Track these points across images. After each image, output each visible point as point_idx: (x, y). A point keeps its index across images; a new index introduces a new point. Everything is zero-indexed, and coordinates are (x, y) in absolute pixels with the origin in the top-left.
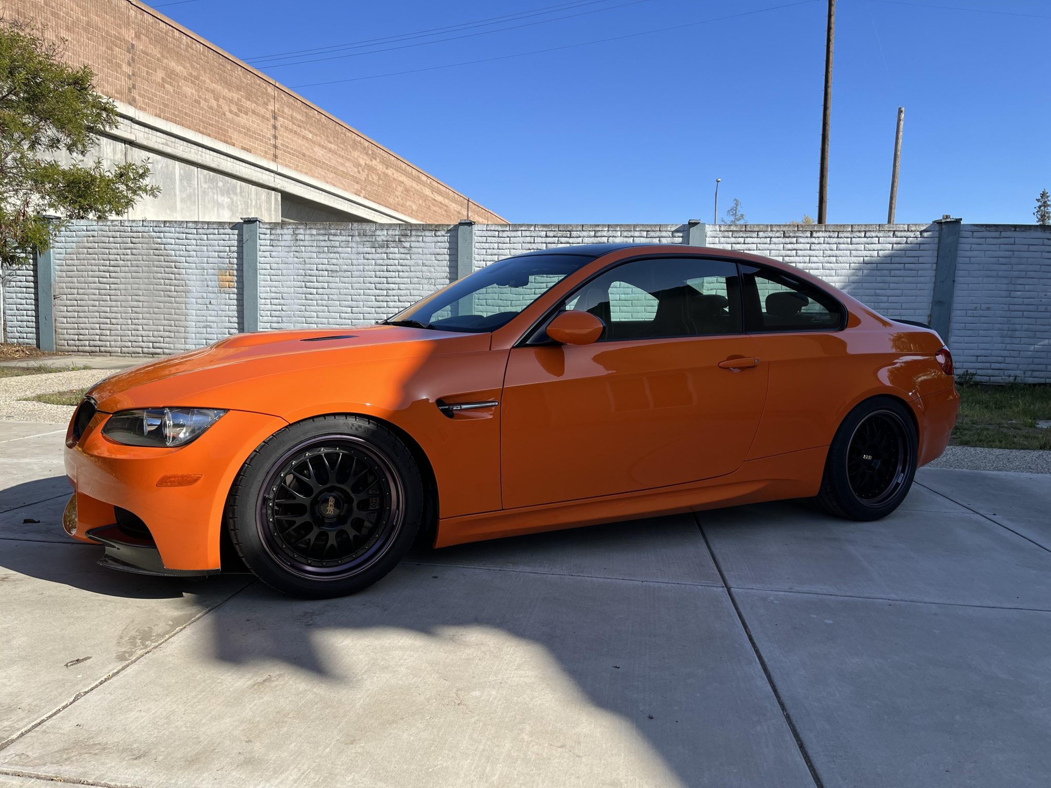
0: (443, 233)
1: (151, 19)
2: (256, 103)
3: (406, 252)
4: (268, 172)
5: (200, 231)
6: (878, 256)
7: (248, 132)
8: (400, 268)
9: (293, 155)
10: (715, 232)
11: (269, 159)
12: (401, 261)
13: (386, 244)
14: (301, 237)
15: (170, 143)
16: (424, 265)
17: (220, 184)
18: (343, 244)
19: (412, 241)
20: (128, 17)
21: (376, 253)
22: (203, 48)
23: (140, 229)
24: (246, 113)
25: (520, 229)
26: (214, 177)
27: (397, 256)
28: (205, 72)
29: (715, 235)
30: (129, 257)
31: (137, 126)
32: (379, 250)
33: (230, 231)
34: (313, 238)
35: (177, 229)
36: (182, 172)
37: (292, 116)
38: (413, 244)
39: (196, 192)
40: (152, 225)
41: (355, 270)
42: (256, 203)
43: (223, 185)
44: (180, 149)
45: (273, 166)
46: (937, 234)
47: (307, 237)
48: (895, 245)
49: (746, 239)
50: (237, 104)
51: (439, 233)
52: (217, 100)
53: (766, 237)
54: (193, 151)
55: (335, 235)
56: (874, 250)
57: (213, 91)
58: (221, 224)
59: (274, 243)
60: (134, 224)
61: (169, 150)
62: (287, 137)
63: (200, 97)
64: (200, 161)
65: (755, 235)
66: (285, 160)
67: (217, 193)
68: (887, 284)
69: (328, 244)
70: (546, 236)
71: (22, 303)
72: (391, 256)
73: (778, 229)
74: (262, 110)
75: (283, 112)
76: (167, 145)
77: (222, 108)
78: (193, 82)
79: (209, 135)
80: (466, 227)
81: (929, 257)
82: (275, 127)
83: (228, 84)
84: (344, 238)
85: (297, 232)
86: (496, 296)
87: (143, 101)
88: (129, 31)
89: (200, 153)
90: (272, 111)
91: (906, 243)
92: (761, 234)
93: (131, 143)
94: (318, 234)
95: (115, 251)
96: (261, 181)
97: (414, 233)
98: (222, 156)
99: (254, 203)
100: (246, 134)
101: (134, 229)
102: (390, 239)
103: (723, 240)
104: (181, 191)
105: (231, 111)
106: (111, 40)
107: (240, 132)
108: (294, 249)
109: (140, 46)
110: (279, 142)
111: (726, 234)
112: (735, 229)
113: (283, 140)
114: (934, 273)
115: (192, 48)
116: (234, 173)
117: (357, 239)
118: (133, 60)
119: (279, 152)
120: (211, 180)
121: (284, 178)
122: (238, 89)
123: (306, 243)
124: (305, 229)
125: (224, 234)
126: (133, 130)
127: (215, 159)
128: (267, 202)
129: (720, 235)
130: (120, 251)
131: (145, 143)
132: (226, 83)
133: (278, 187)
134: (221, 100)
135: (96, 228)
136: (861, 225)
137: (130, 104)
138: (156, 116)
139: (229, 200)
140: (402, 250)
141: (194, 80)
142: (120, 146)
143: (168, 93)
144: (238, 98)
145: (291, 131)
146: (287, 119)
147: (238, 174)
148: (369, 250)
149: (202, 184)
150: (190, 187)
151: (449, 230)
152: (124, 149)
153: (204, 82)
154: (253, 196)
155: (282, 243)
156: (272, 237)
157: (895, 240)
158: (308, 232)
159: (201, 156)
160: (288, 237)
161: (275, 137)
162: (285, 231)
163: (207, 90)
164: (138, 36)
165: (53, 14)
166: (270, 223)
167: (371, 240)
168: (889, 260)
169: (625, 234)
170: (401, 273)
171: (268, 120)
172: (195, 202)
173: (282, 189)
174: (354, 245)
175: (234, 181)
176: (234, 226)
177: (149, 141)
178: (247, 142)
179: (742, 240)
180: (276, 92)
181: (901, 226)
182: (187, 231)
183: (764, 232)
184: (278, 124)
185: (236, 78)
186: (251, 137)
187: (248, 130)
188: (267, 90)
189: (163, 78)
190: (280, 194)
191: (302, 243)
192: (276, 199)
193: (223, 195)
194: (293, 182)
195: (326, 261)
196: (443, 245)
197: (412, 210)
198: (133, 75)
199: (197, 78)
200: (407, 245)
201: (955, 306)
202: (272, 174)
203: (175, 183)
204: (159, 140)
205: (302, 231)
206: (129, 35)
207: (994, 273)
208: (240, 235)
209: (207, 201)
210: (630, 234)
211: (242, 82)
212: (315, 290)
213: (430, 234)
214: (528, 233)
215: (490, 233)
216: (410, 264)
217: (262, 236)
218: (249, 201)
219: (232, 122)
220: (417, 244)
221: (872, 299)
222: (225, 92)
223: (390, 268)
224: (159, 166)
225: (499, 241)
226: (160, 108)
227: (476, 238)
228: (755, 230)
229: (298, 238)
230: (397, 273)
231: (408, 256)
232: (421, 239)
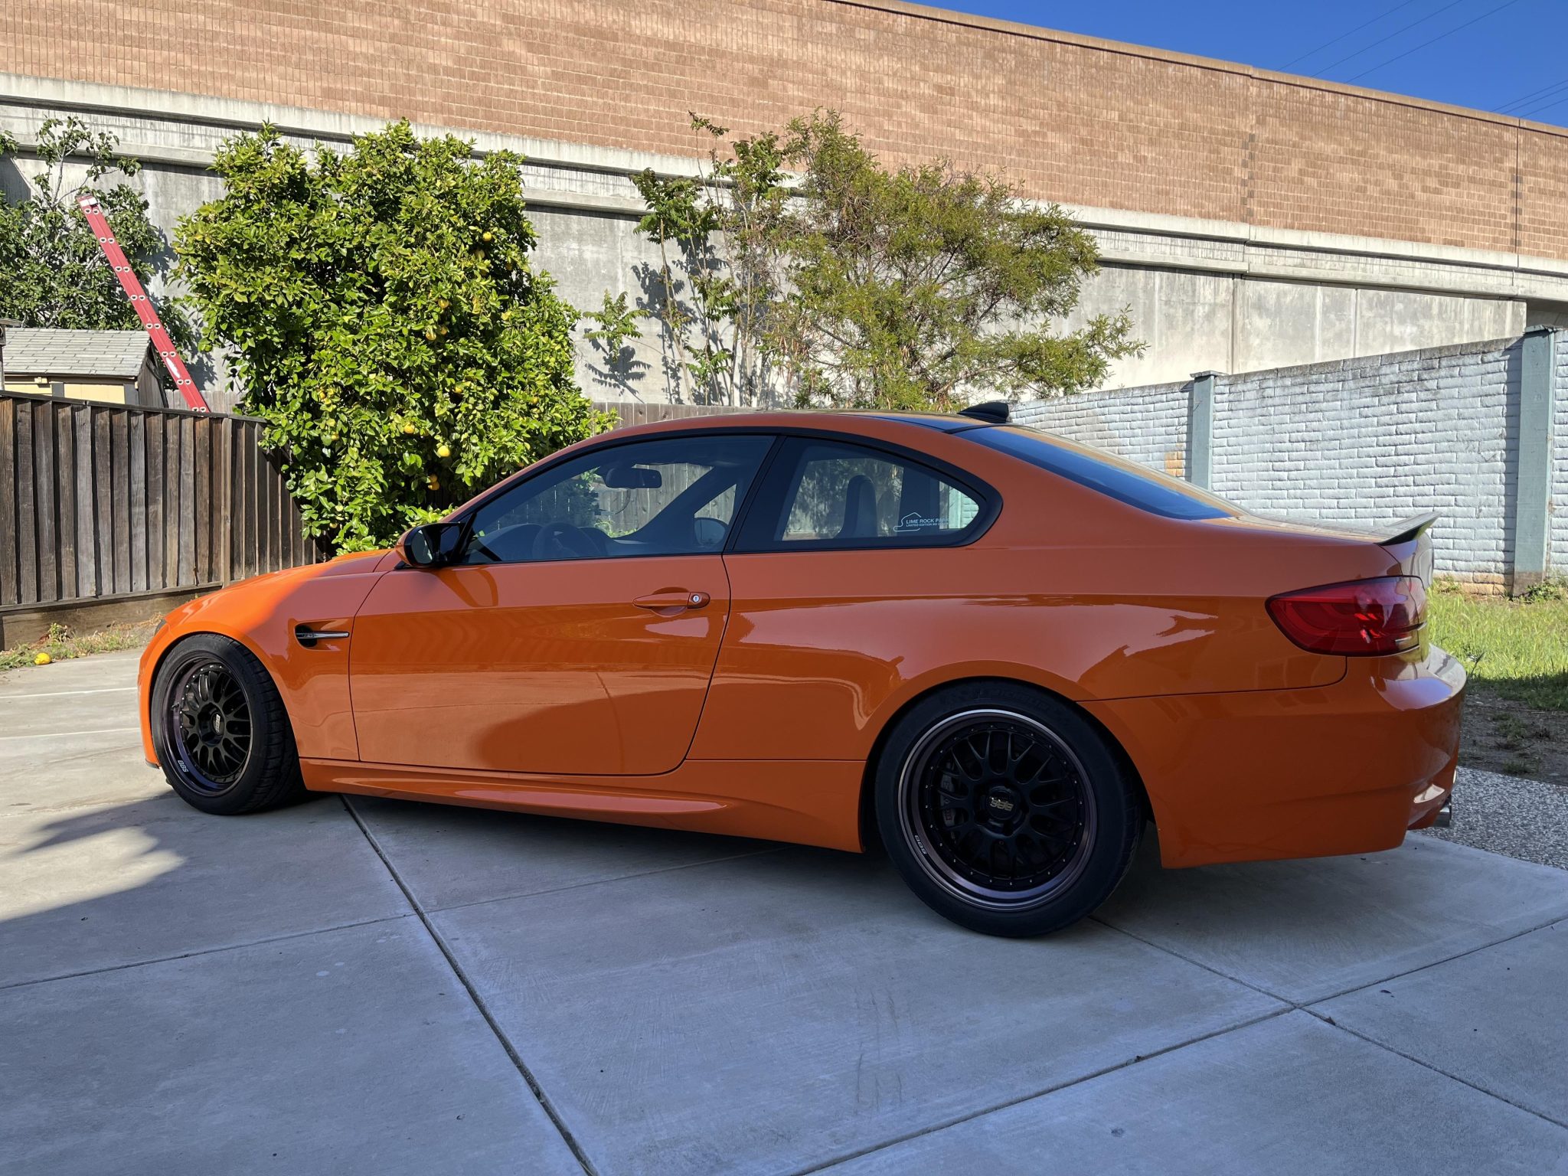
0: (1497, 355)
1: (1283, 90)
2: (1477, 164)
3: (1431, 397)
4: (1498, 272)
5: (1147, 399)
7: (1459, 214)
8: (1418, 426)
9: (1555, 233)
11: (1503, 250)
12: (1421, 414)
13: (1396, 388)
14: (1269, 392)
15: (1308, 263)
16: (1461, 417)
17: (1399, 307)
18: (1329, 396)
19: (1443, 378)
20: (1246, 99)
21: (1381, 405)
22: (1377, 106)
24: (1457, 185)
26: (1387, 298)
27: (1415, 406)
28: (1378, 140)
31: (1253, 250)
32: (1385, 400)
33: (1179, 395)
34: (1286, 391)
36: (1327, 300)
37: (1555, 170)
38: (1442, 382)
39: (1353, 327)
41: (1345, 436)
42: (1472, 325)
43: (1405, 307)
44: (1327, 268)
45: (1509, 260)
47: (1278, 391)
50: (1438, 175)
51: (1489, 357)
52: (1398, 177)
54: (1349, 265)
55: (1318, 383)
57: (1391, 167)
58: (1170, 386)
59: (1234, 406)
61: (1304, 273)
62: (1544, 206)
63: (1366, 181)
64: (1359, 279)
66: (1537, 246)
67: (1392, 322)
69: (1307, 398)
72: (1404, 407)
74: (1490, 173)
75: (1535, 166)
76: (1303, 266)
77: (1407, 188)
78: (1354, 162)
79: (1381, 235)
80: (1538, 339)
82: (1516, 195)
83: (1422, 149)
84: (1330, 386)
85: (1264, 386)
87: (1265, 211)
88: (1247, 117)
89: (1362, 266)
90: (1511, 170)
93: (1243, 275)
94: (1293, 385)
96: (1482, 289)
97: (1444, 363)
98: (1404, 263)
99: (1466, 326)
100: (1453, 219)
101: (1080, 406)
102: (1404, 378)
104: (1323, 329)
105: (1425, 189)
106: (1216, 139)
107: (1442, 217)
108: (1259, 411)
109: (1262, 134)
110: (1525, 218)
113: (1534, 213)
115: (1355, 111)
116: (1426, 284)
117: (1351, 384)
118: (1252, 157)
119: (1523, 235)
120: (1381, 304)
121: (1533, 277)
122: (1442, 150)
123: (1277, 401)
124: (1275, 380)
125: (1173, 400)
126: (1246, 257)
127: (1391, 269)
128: (1495, 321)
131: (1263, 270)
132: (1418, 147)
133: (1520, 292)
134: (1407, 177)
137: (1244, 221)
138: (1286, 227)
139: (1415, 329)
140: (1423, 395)
141: (1355, 159)
142: (1226, 283)
143: (1308, 189)
144: (1441, 167)
145: (1552, 194)
146: (1545, 176)
147: (1433, 285)
148: (1368, 401)
149: (1364, 312)
150: (1340, 320)
151: (1509, 349)
152: (1231, 286)
153: (1377, 156)
154: (1466, 315)
155: (1244, 405)
156: (1232, 397)
158: (1279, 383)
159: (1364, 270)
160: (1251, 395)
161: (1517, 211)
162: (1249, 386)
163: (1381, 167)
164: (1261, 122)
165: (1130, 129)
166: (1229, 377)
167: (1372, 383)
170: (1419, 436)
171: (1501, 185)
172: (1348, 342)
173: (1529, 295)
174: (1345, 395)
175: (1428, 297)
176: (1186, 387)
177: (1270, 267)
178: (1455, 231)
180: (1521, 138)
182: (1133, 400)
184: (1524, 188)
185: (1438, 134)
186: (1464, 220)
187: (1460, 210)
188: (1500, 137)
189: (1300, 170)
190: (1525, 304)
191: (1270, 401)
192: (1515, 314)
193: (1402, 322)
194: (1555, 279)
195: (1303, 426)
196: (1495, 377)
198: (1251, 178)
199: (1362, 154)
200: (1432, 384)
202: (1509, 274)
203: (1314, 318)
204: (1290, 261)
205: (1271, 383)
206: (1246, 124)
208: (1191, 399)
209: (1371, 337)
211: (1449, 136)
212: (1286, 474)
213: (1472, 362)
216: (1436, 418)
217: (1219, 397)
218: (1457, 325)
219: (1428, 204)
220: (1450, 382)
222: (1418, 162)
223: (1402, 428)
224: (1289, 299)
226: (1293, 215)
227: (1559, 356)
229: (1265, 394)
230: (1413, 436)
231: (1433, 405)
232: (1456, 371)
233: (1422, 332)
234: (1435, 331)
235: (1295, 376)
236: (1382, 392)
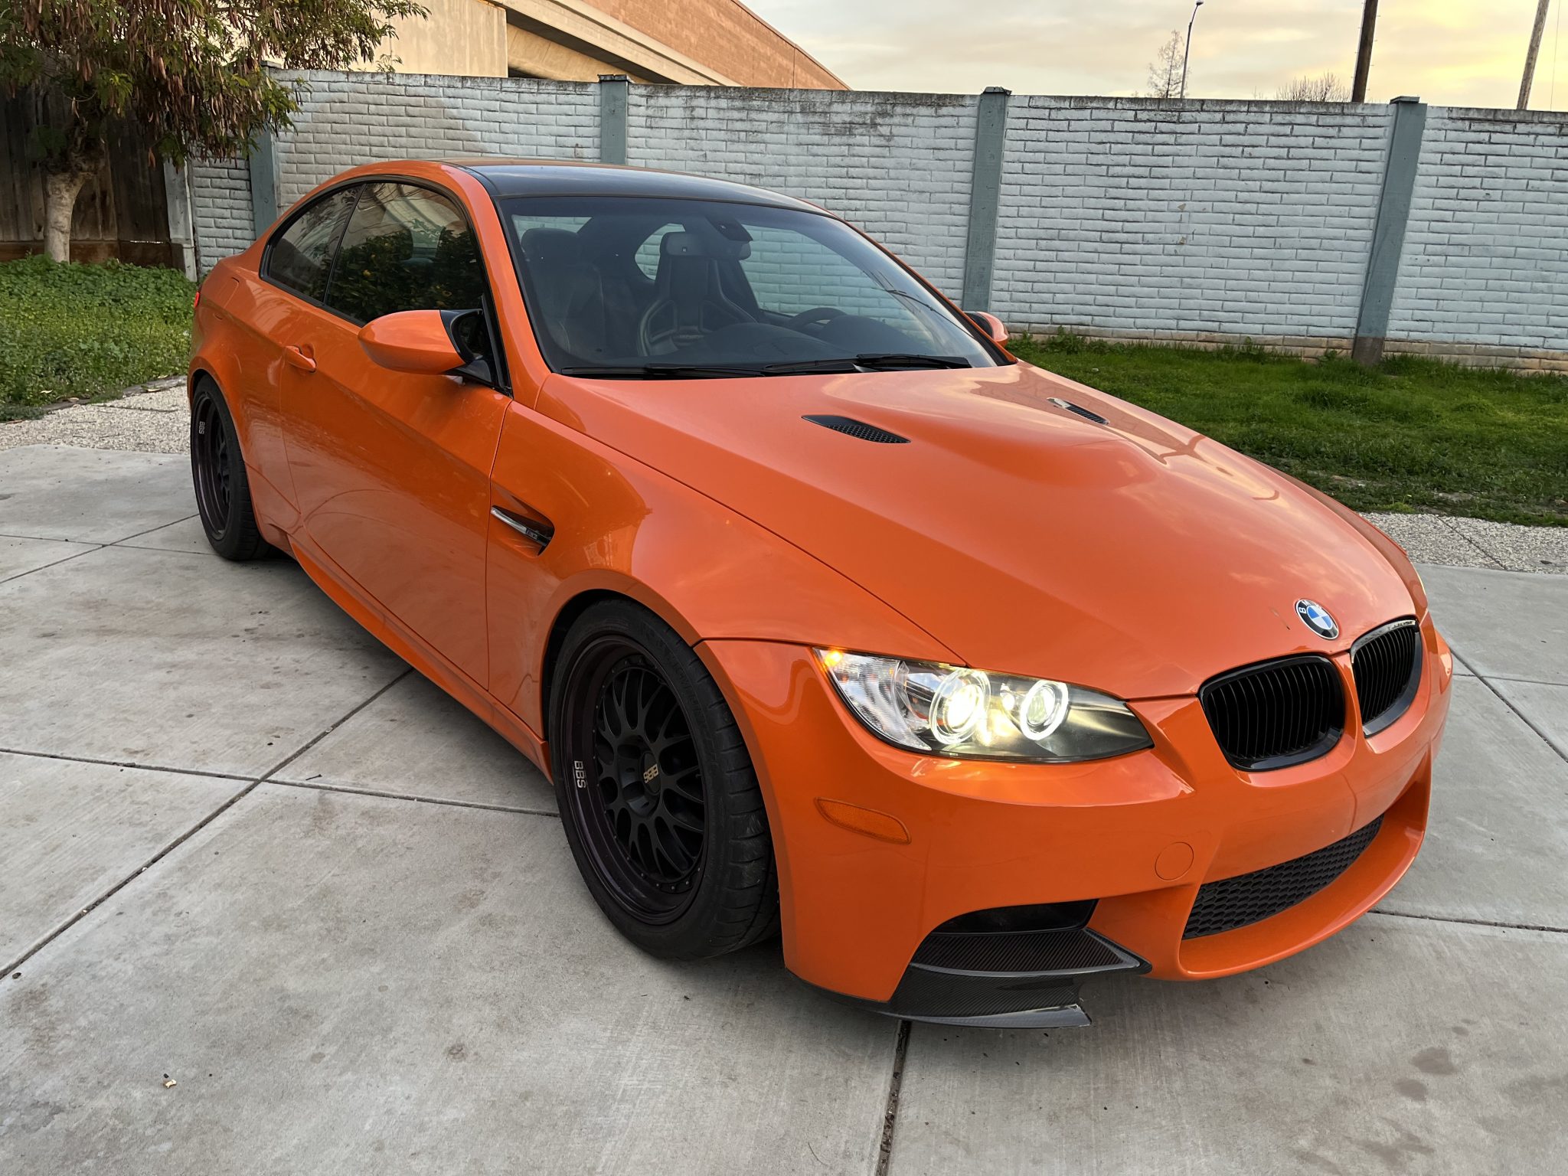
0: (956, 110)
3: (884, 143)
5: (526, 97)
8: (871, 172)
10: (1440, 121)
12: (873, 159)
13: (848, 129)
16: (912, 167)
18: (773, 127)
19: (897, 123)
21: (830, 144)
23: (421, 90)
25: (1090, 105)
27: (867, 150)
29: (1439, 126)
30: (403, 141)
32: (837, 140)
34: (722, 114)
35: (485, 92)
38: (895, 130)
40: (441, 83)
47: (712, 113)
49: (1493, 135)
53: (1528, 134)
55: (759, 110)
59: (653, 122)
60: (410, 81)
65: (1508, 128)
69: (747, 126)
70: (1136, 120)
71: (225, 216)
72: (857, 150)
73: (1552, 119)
84: (774, 116)
85: (694, 104)
86: (1034, 222)
92: (1521, 128)
94: (729, 108)
95: (379, 128)
97: (898, 110)
101: (412, 91)
102: (857, 120)
103: (1452, 135)
108: (687, 133)
111: (1460, 124)
112: (1476, 116)
117: (800, 118)
123: (709, 124)
124: (708, 99)
129: (1449, 127)
130: (388, 130)
135: (346, 86)
140: (876, 141)
148: (817, 138)
155: (669, 123)
156: (650, 112)
158: (713, 103)
160: (679, 112)
162: (674, 101)
167: (822, 120)
169: (1278, 118)
170: (871, 181)
174: (792, 128)
179: (1485, 136)
182: (503, 95)
183: (1527, 123)
190: (506, 14)
191: (701, 124)
195: (741, 156)
197: (691, 45)
200: (886, 130)
210: (1288, 118)
214: (1102, 114)
215: (1034, 113)
216: (888, 165)
217: (633, 110)
220: (903, 130)
223: (853, 171)
225: (1049, 127)
228: (1511, 118)
229: (696, 113)
230: (865, 181)
231: (886, 151)
232: (910, 120)
233: (438, 27)
234: (447, 30)
235: (732, 98)
236: (833, 131)
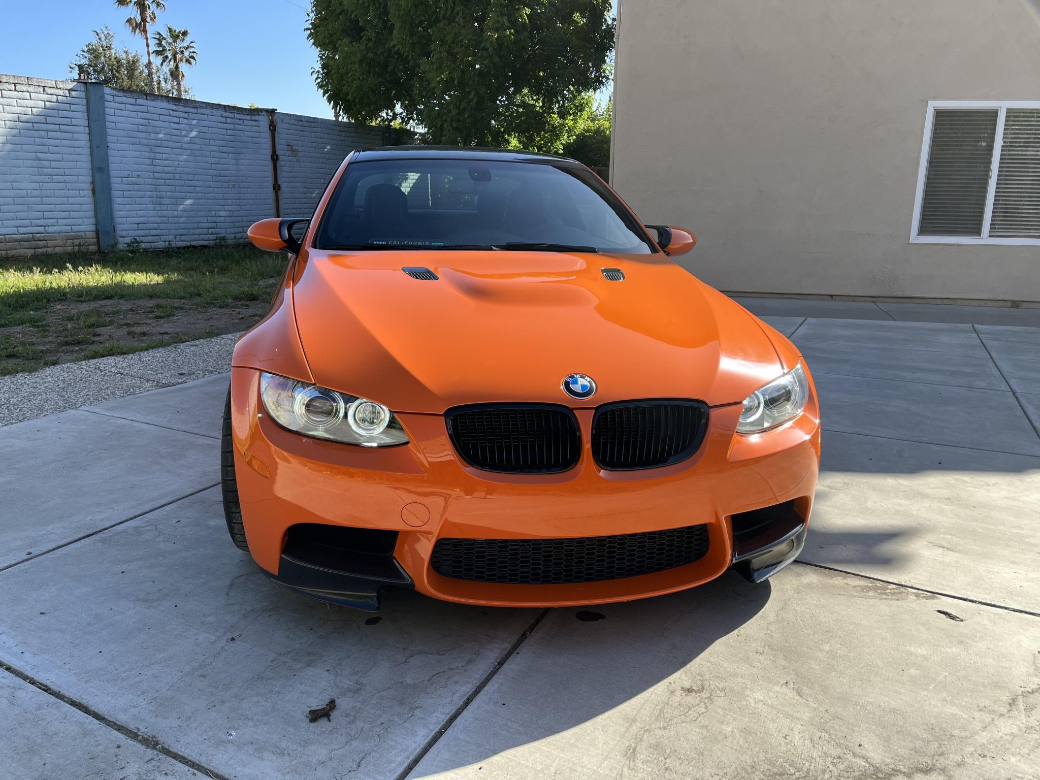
6: (33, 114)
46: (83, 95)
48: (46, 103)
56: (27, 107)
68: (47, 147)
81: (81, 119)
91: (57, 101)
114: (87, 137)
136: (10, 76)
157: (45, 97)
168: (42, 119)
181: (49, 81)
201: (112, 173)
207: (137, 140)
221: (35, 163)
